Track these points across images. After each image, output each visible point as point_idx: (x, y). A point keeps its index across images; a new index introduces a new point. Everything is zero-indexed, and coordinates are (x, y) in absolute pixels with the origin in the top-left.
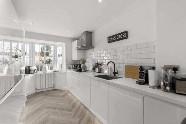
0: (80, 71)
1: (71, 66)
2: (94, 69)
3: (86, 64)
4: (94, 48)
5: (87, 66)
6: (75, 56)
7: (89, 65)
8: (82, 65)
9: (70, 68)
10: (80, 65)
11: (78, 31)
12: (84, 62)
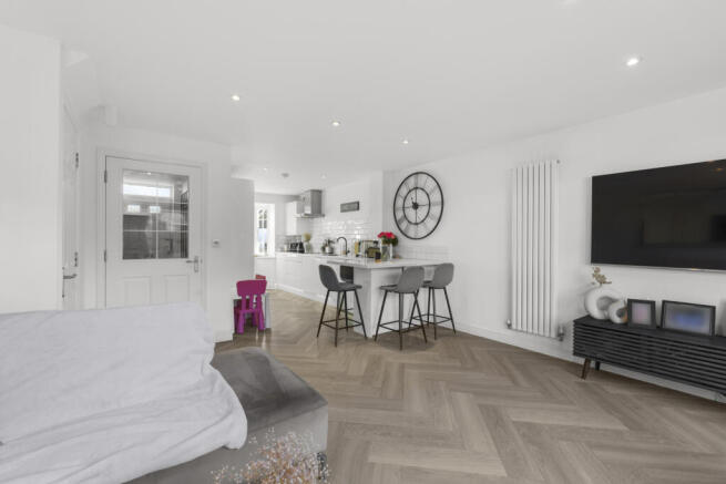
0: (302, 252)
1: (285, 247)
2: (324, 249)
3: (312, 241)
4: (324, 216)
5: (314, 246)
6: (293, 229)
7: (317, 242)
8: (305, 245)
9: (282, 250)
10: (301, 245)
11: (304, 186)
12: (308, 238)
